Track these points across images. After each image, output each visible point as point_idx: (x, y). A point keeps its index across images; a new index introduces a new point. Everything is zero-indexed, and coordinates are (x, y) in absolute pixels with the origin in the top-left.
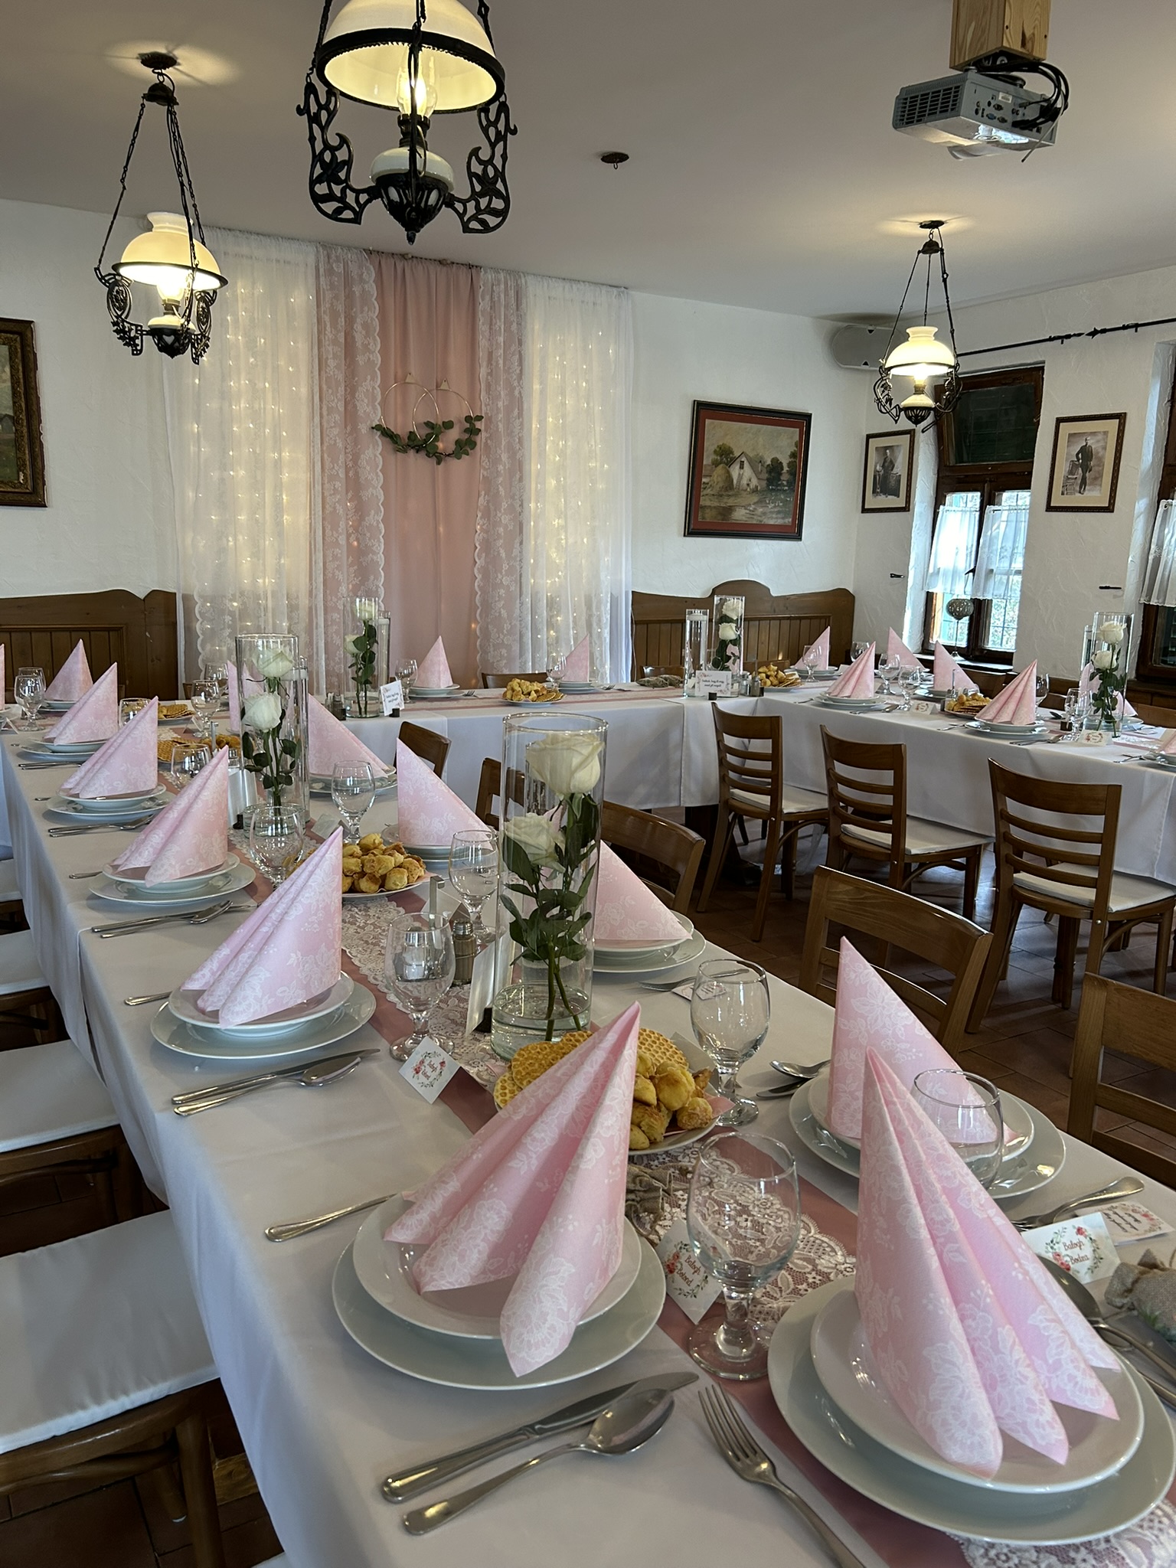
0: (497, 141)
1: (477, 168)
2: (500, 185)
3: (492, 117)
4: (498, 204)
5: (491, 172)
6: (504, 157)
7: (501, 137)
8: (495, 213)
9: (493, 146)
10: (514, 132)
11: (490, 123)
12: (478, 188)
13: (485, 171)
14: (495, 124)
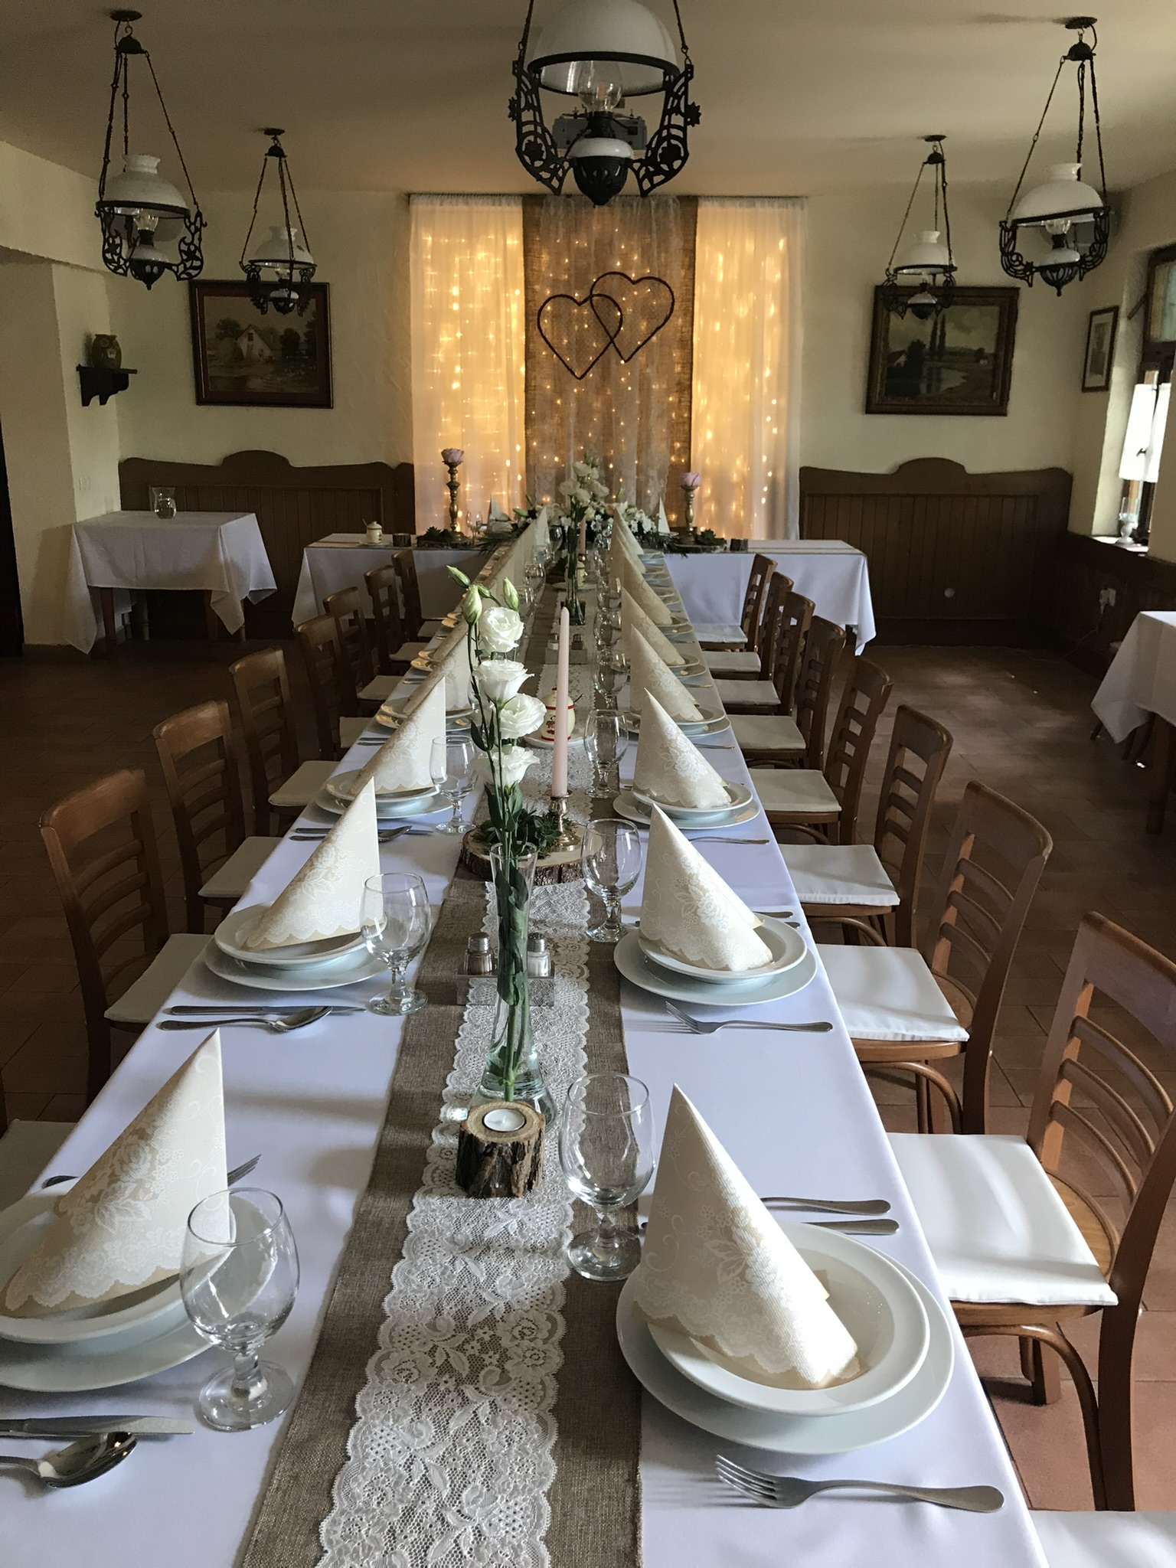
0: (195, 232)
1: (184, 247)
2: (197, 254)
3: (192, 220)
4: (197, 263)
5: (192, 248)
6: (200, 239)
7: (197, 230)
8: (195, 268)
9: (193, 235)
10: (206, 225)
11: (191, 224)
12: (185, 257)
13: (189, 248)
14: (194, 223)
